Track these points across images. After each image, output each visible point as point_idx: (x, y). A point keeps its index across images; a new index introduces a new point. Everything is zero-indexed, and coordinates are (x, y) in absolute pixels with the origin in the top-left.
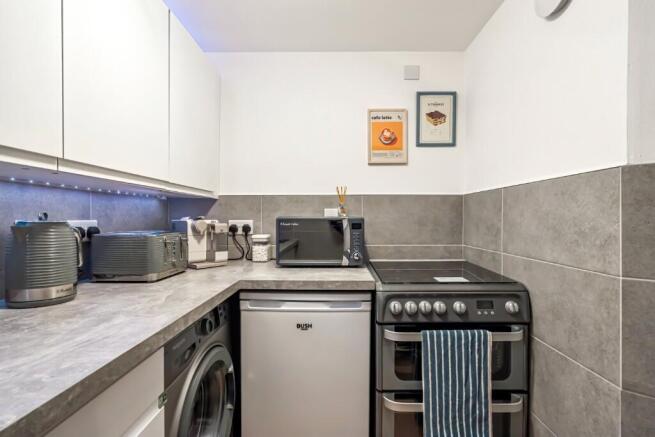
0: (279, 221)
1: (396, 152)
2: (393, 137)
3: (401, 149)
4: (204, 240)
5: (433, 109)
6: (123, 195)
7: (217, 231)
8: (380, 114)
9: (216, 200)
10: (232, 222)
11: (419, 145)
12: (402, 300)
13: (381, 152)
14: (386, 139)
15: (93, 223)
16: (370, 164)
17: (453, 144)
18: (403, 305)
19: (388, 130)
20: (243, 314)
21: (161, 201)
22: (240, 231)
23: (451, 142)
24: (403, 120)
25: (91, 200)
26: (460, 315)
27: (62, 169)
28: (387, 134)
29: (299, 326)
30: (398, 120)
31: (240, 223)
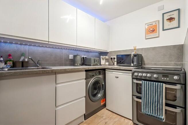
0: (117, 55)
1: (155, 34)
2: (153, 30)
3: (156, 33)
4: (104, 60)
5: (169, 17)
6: (90, 52)
7: (106, 58)
8: (149, 24)
9: (108, 52)
10: (111, 57)
11: (163, 30)
12: (138, 73)
13: (150, 35)
14: (151, 31)
15: (86, 56)
16: (146, 39)
17: (179, 27)
18: (138, 74)
19: (152, 28)
20: (106, 73)
21: (99, 53)
22: (113, 59)
23: (178, 26)
24: (157, 24)
25: (85, 53)
26: (155, 78)
27: (77, 47)
28: (151, 29)
29: (116, 77)
30: (155, 24)
31: (113, 57)
